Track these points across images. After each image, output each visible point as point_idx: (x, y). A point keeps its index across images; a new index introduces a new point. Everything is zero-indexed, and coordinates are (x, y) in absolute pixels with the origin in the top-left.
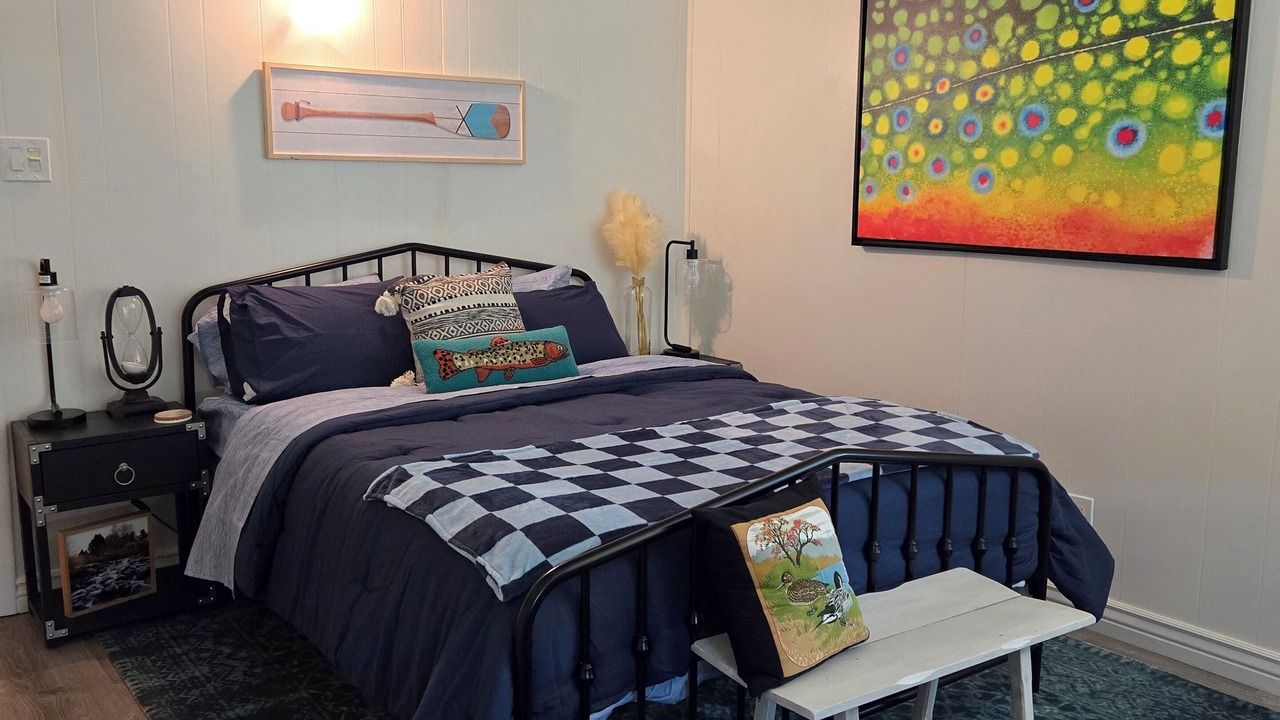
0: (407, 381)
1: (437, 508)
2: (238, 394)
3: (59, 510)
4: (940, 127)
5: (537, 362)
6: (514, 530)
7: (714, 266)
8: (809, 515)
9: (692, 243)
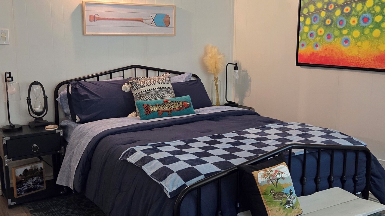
0: (133, 115)
1: (146, 164)
2: (74, 120)
3: (13, 160)
4: (330, 22)
5: (180, 108)
6: (173, 172)
7: (244, 73)
8: (280, 168)
9: (236, 64)
